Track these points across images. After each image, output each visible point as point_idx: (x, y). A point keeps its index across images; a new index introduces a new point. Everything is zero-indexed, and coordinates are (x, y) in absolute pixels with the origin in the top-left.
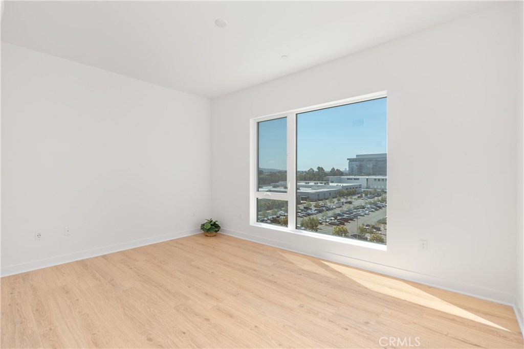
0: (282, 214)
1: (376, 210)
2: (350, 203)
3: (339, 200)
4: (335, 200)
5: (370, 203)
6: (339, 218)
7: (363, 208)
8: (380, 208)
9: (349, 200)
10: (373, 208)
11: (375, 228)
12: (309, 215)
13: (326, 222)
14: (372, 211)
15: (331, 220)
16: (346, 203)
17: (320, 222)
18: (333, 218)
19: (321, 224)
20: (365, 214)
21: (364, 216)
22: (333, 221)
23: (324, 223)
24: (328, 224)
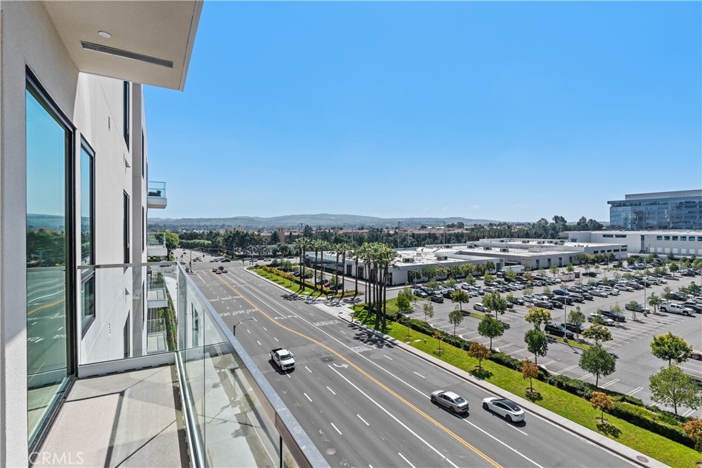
0: (464, 287)
1: (637, 288)
2: (593, 275)
3: (570, 270)
4: (565, 270)
5: (629, 277)
6: (556, 297)
7: (612, 284)
8: (648, 285)
9: (592, 269)
10: (631, 285)
11: (614, 318)
12: (508, 290)
13: (532, 302)
14: (628, 290)
15: (543, 299)
16: (584, 275)
17: (521, 301)
18: (545, 297)
19: (522, 304)
20: (611, 294)
21: (606, 297)
22: (545, 301)
23: (527, 304)
24: (533, 305)
